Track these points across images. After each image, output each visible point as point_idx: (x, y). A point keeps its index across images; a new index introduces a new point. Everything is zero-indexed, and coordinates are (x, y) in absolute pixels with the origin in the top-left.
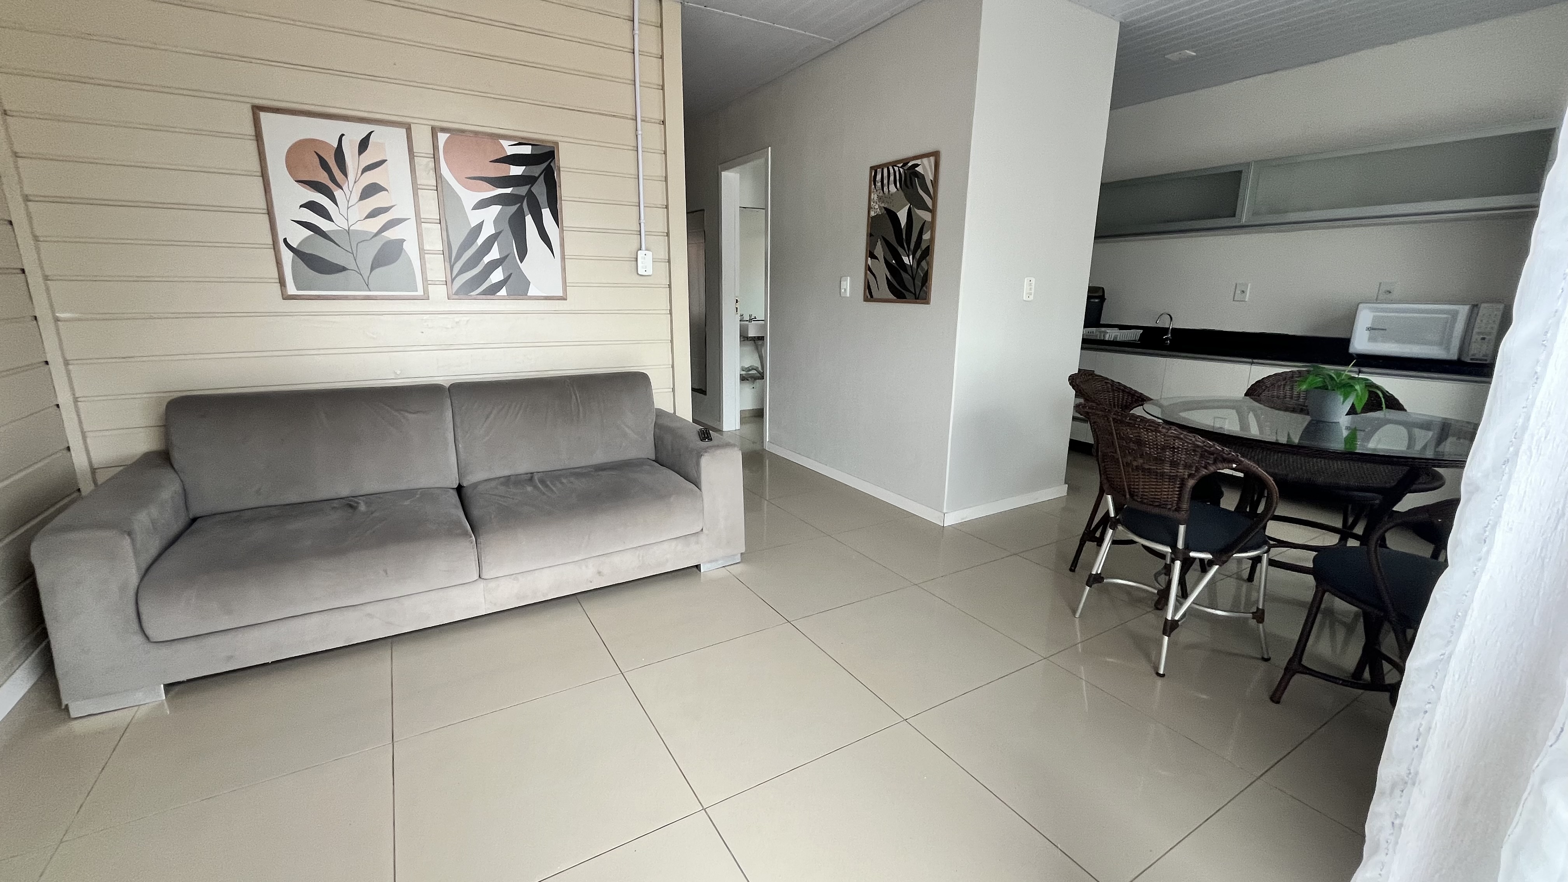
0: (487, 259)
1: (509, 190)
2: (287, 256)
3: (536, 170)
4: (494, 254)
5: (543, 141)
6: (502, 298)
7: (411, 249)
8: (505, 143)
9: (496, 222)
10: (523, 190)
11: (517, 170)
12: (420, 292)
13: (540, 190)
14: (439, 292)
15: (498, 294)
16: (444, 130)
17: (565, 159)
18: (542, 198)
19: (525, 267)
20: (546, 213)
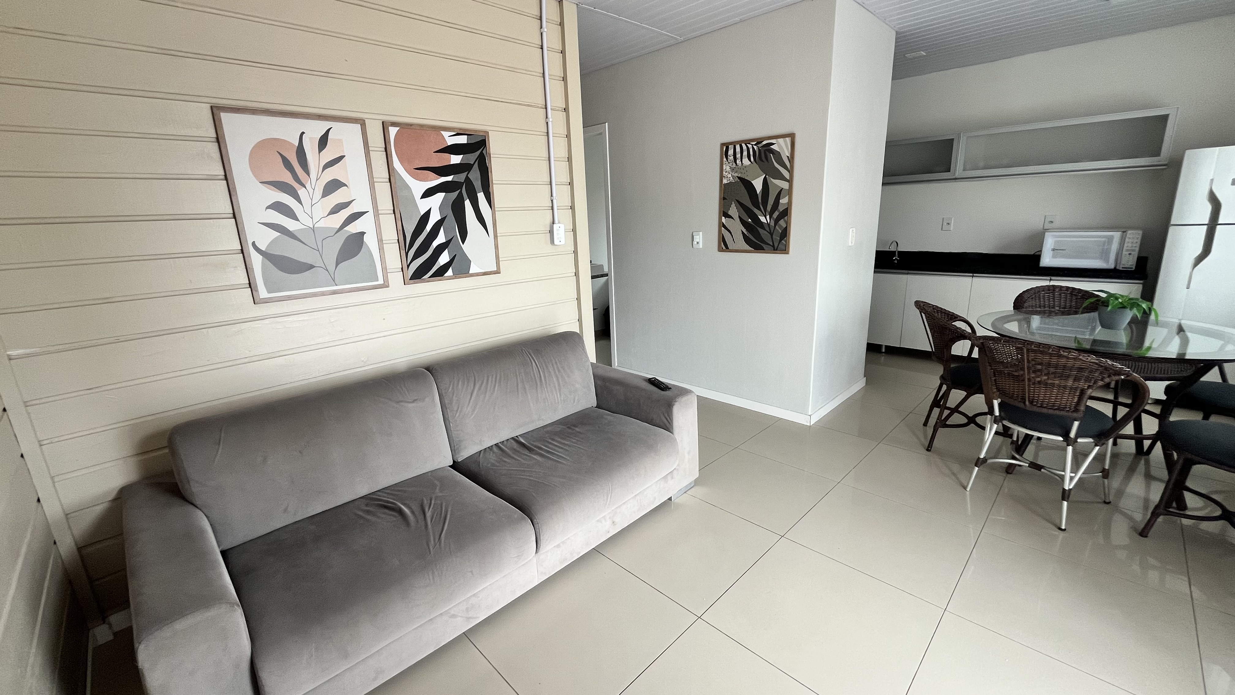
0: (435, 244)
1: (449, 178)
2: (256, 260)
3: (472, 158)
4: (441, 239)
5: (476, 131)
6: (450, 278)
7: (370, 240)
8: (446, 134)
9: (441, 208)
10: (461, 177)
11: (456, 159)
12: (381, 282)
13: (475, 175)
14: (396, 278)
15: (446, 275)
16: (394, 124)
17: (494, 147)
18: (477, 184)
19: (467, 247)
20: (481, 196)
